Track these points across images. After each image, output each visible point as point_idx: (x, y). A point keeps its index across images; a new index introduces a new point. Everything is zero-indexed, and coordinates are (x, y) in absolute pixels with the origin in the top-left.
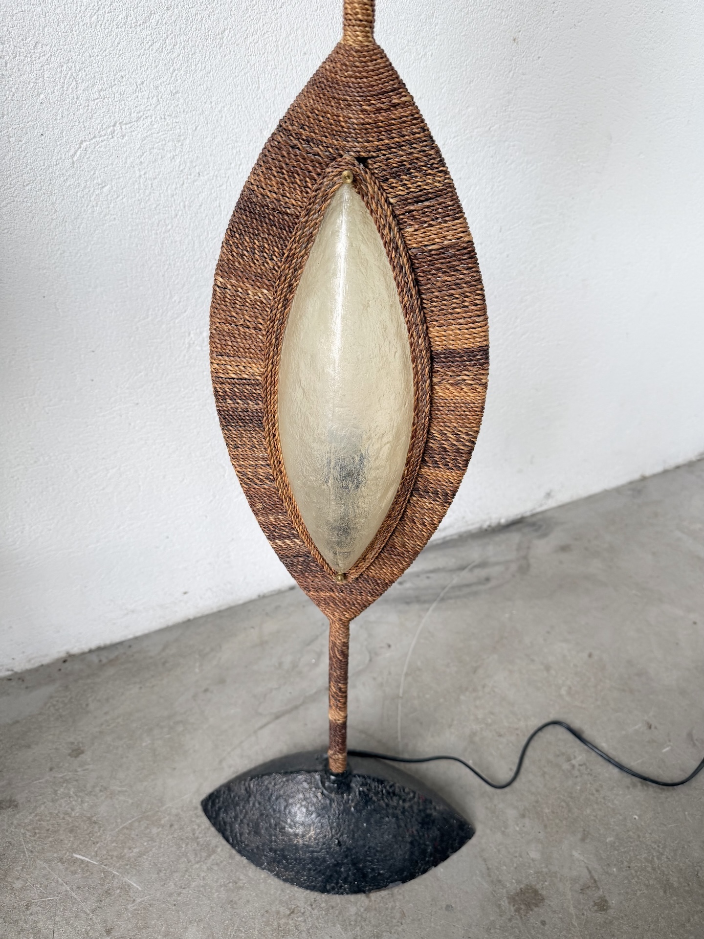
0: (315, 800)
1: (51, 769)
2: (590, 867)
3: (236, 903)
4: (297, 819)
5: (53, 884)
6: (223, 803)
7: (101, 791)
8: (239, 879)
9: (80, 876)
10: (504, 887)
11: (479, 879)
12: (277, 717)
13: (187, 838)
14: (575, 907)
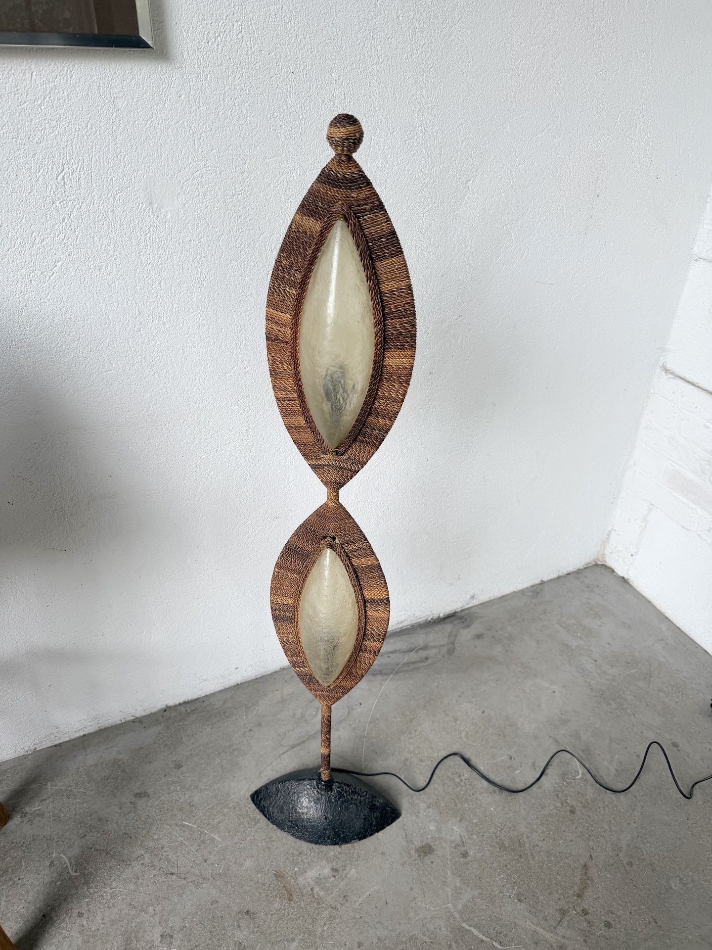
0: (313, 795)
1: (165, 776)
2: (462, 835)
3: (271, 849)
4: (304, 805)
5: (174, 837)
6: (263, 796)
7: (194, 788)
8: (272, 836)
9: (188, 833)
10: (413, 844)
11: (401, 839)
12: (292, 748)
13: (243, 815)
14: (450, 855)
